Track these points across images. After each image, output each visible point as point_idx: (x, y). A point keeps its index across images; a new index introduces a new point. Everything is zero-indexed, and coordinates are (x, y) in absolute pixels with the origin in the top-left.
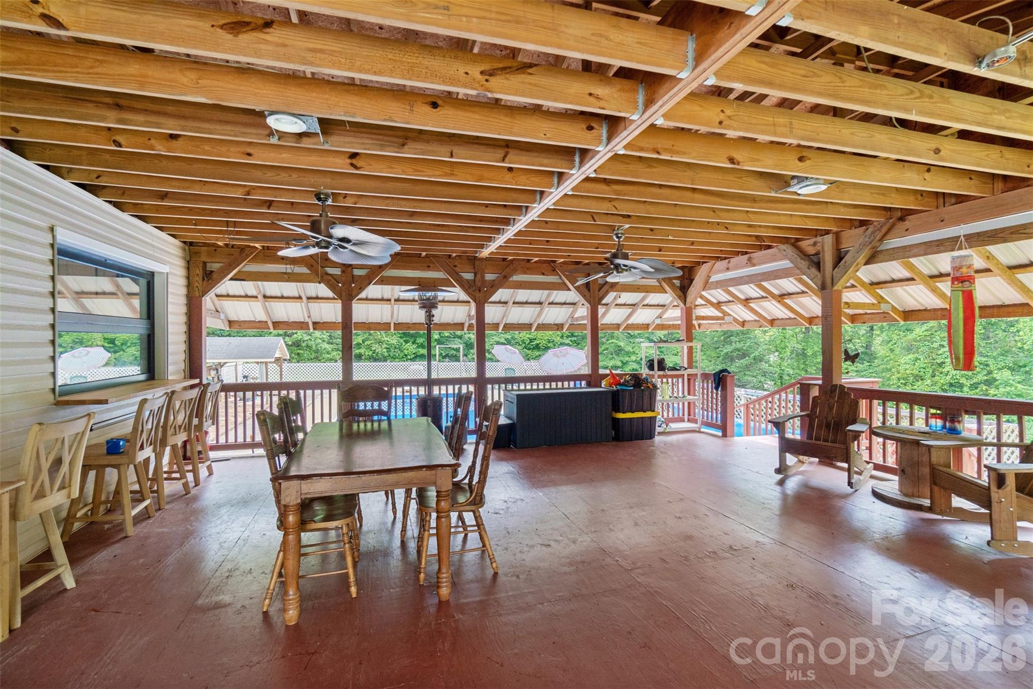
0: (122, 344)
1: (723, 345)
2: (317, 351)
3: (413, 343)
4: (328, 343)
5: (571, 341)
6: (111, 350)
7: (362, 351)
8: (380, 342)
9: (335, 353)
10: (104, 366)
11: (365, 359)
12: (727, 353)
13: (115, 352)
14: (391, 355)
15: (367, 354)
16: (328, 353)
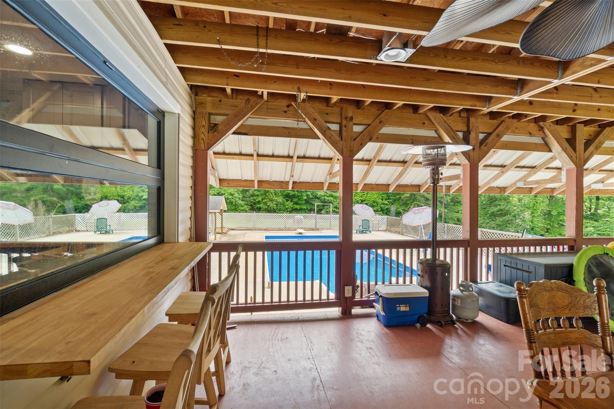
0: (128, 199)
1: (490, 207)
2: (235, 205)
3: (291, 201)
4: (242, 200)
5: (388, 202)
6: (122, 202)
7: (261, 205)
8: (272, 200)
9: (246, 207)
10: (118, 212)
11: (263, 210)
12: (493, 213)
13: (124, 203)
14: (278, 208)
15: (264, 207)
16: (242, 206)
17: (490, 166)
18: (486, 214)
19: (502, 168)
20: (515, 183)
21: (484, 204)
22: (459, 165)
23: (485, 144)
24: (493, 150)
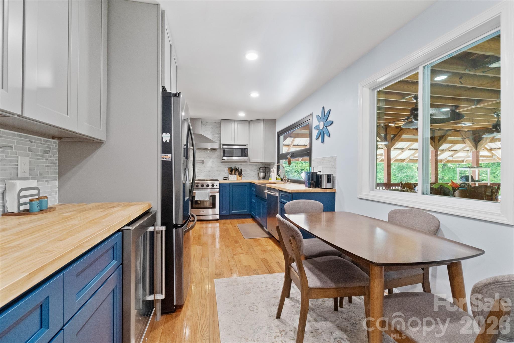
17: (397, 149)
18: (396, 180)
19: (402, 150)
20: (409, 157)
21: (394, 172)
22: (382, 148)
23: (394, 140)
24: (397, 142)
